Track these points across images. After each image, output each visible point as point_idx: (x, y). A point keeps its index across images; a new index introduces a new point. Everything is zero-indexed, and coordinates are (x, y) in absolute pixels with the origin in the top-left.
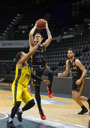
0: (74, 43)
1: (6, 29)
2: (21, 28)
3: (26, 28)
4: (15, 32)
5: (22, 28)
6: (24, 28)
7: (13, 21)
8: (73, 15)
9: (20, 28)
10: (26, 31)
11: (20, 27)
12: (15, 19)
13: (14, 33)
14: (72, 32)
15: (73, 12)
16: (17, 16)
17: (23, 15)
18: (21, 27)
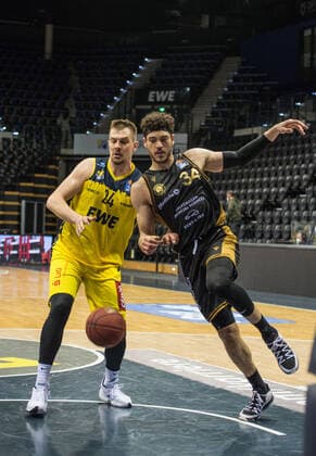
0: (306, 145)
1: (112, 102)
2: (155, 98)
3: (170, 99)
4: (138, 110)
5: (158, 99)
6: (164, 99)
7: (131, 78)
8: (307, 63)
9: (151, 100)
10: (169, 107)
11: (151, 94)
12: (137, 71)
13: (134, 111)
14: (302, 113)
15: (307, 56)
16: (143, 63)
17: (161, 60)
18: (155, 95)
